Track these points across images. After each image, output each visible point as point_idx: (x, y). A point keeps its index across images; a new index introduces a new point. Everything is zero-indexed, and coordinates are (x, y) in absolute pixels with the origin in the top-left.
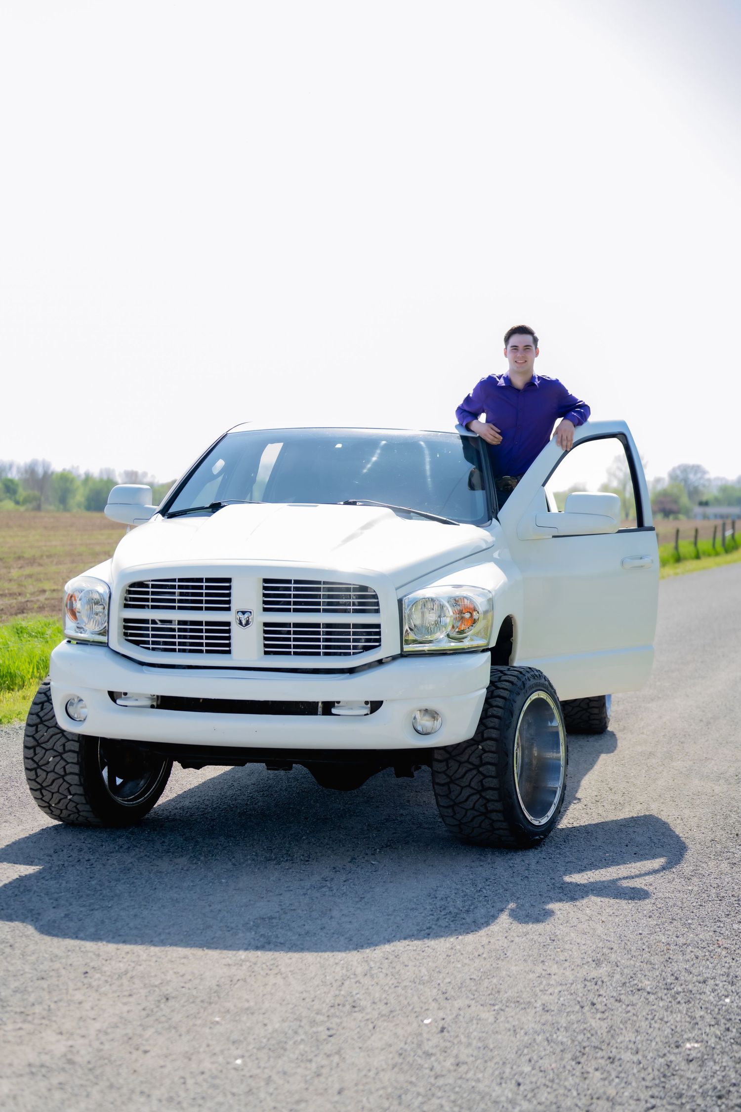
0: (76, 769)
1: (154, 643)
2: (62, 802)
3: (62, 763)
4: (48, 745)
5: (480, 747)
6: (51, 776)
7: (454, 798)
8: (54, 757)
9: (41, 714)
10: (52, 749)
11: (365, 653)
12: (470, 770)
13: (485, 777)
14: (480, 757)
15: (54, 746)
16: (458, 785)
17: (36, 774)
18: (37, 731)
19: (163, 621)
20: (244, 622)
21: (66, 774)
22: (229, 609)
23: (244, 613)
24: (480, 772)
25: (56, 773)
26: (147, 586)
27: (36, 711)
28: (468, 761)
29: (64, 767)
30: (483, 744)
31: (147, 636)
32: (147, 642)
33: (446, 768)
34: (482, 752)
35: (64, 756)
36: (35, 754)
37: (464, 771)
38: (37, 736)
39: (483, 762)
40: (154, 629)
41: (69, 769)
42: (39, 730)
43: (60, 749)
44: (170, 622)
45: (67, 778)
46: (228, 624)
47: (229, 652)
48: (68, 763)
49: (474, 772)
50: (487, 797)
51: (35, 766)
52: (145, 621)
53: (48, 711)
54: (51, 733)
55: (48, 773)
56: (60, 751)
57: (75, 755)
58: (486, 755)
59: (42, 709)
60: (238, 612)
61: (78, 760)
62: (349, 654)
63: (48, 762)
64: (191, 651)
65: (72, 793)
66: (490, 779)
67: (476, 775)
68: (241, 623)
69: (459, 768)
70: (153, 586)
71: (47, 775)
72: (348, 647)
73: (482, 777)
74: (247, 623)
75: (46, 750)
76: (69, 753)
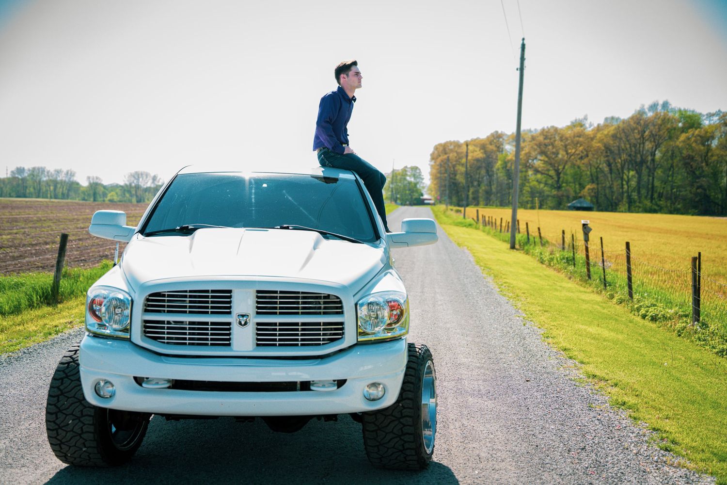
0: (92, 429)
1: (168, 338)
2: (77, 453)
3: (80, 425)
4: (69, 411)
5: (401, 405)
6: (69, 435)
7: (379, 440)
8: (73, 420)
9: (62, 387)
10: (72, 414)
11: (332, 343)
12: (394, 421)
13: (404, 425)
14: (401, 412)
15: (73, 411)
16: (384, 432)
17: (57, 433)
18: (58, 401)
19: (176, 322)
20: (243, 323)
21: (83, 433)
22: (230, 313)
23: (243, 316)
24: (401, 423)
25: (74, 432)
26: (164, 296)
27: (57, 385)
28: (391, 415)
29: (82, 428)
30: (403, 402)
31: (163, 333)
32: (163, 338)
33: (375, 419)
34: (402, 408)
35: (82, 419)
36: (57, 418)
37: (389, 421)
38: (59, 405)
39: (403, 415)
40: (168, 328)
41: (85, 429)
42: (60, 399)
43: (79, 414)
44: (182, 322)
45: (84, 436)
46: (229, 324)
47: (229, 345)
48: (84, 424)
49: (397, 422)
50: (405, 439)
51: (57, 427)
52: (163, 322)
53: (67, 385)
54: (71, 402)
55: (67, 432)
56: (78, 416)
57: (91, 418)
58: (405, 410)
59: (62, 384)
60: (238, 315)
61: (93, 422)
62: (319, 344)
63: (68, 424)
64: (198, 344)
65: (86, 446)
66: (408, 427)
67: (397, 424)
68: (240, 323)
69: (384, 420)
70: (169, 296)
71: (66, 434)
72: (319, 340)
73: (402, 426)
74: (246, 323)
75: (67, 415)
76: (86, 417)
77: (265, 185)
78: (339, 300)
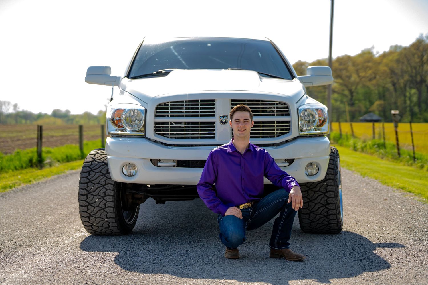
0: (112, 204)
1: (171, 134)
2: (101, 222)
3: (104, 202)
4: (96, 193)
5: (325, 183)
6: (96, 209)
7: (310, 209)
8: (98, 199)
9: (89, 177)
10: (98, 195)
11: (282, 136)
12: (321, 195)
13: (329, 198)
14: (326, 188)
15: (99, 193)
16: (313, 203)
17: (88, 208)
18: (88, 186)
19: (176, 123)
20: (224, 121)
21: (106, 207)
22: (214, 115)
23: (224, 116)
24: (325, 195)
25: (100, 207)
26: (168, 105)
27: (86, 176)
28: (319, 191)
29: (105, 204)
30: (326, 182)
31: (168, 131)
32: (168, 134)
33: (307, 194)
34: (326, 186)
35: (105, 198)
36: (87, 198)
37: (317, 195)
38: (88, 189)
39: (327, 191)
40: (172, 127)
41: (108, 204)
42: (89, 185)
43: (103, 195)
44: (180, 123)
45: (107, 210)
46: (213, 123)
47: (213, 137)
48: (107, 202)
49: (323, 196)
50: (329, 208)
51: (87, 204)
52: (168, 123)
53: (93, 176)
54: (97, 187)
55: (95, 207)
56: (103, 196)
57: (112, 197)
58: (328, 187)
59: (89, 175)
60: (220, 117)
61: (113, 200)
62: (274, 137)
63: (95, 202)
64: (192, 138)
65: (108, 217)
66: (331, 199)
67: (323, 197)
68: (222, 122)
69: (314, 195)
70: (171, 105)
71: (94, 208)
72: (274, 133)
73: (327, 198)
74: (225, 122)
75: (94, 196)
76: (108, 197)
77: (209, 45)
78: (286, 106)
